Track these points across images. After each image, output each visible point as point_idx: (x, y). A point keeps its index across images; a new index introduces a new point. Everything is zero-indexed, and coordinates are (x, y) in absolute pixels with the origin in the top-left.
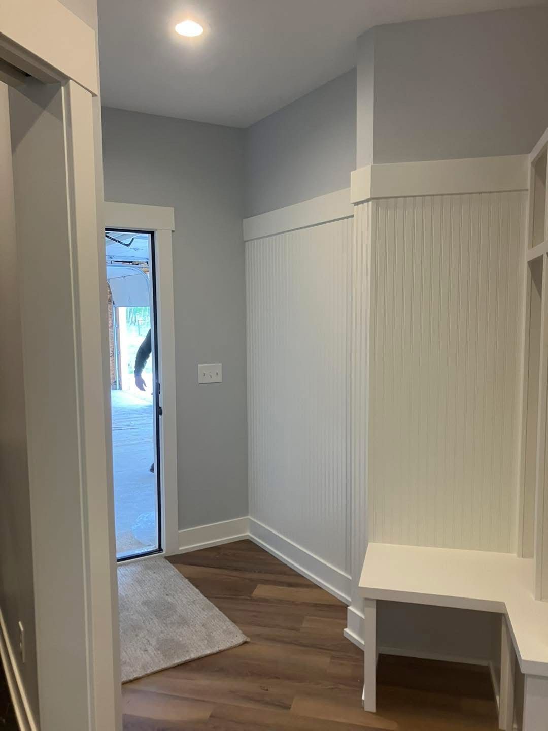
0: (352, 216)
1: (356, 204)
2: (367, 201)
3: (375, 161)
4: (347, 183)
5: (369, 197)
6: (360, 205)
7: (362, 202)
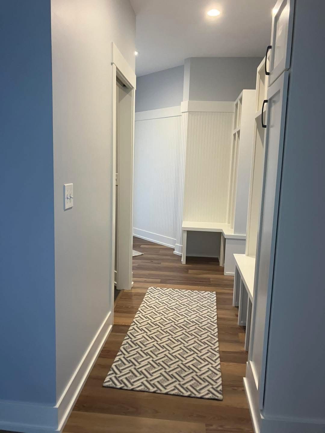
0: (181, 116)
1: (183, 113)
2: (186, 112)
3: (189, 100)
4: (180, 104)
5: (187, 111)
6: (184, 113)
7: (184, 112)
